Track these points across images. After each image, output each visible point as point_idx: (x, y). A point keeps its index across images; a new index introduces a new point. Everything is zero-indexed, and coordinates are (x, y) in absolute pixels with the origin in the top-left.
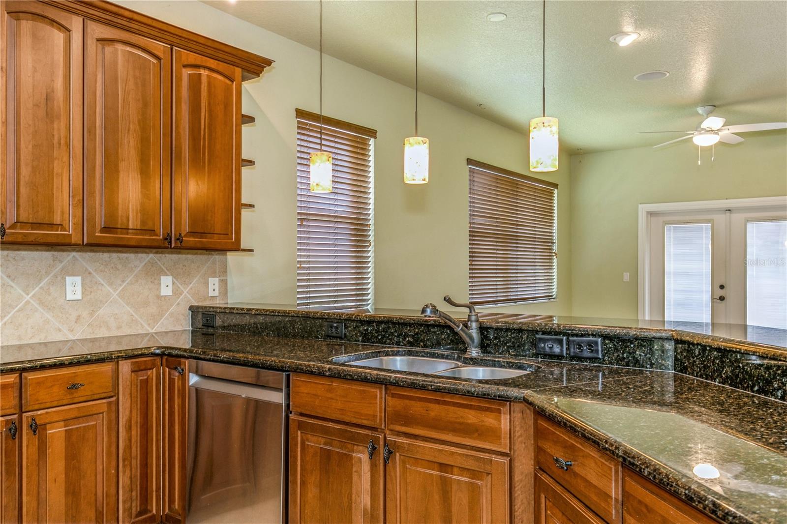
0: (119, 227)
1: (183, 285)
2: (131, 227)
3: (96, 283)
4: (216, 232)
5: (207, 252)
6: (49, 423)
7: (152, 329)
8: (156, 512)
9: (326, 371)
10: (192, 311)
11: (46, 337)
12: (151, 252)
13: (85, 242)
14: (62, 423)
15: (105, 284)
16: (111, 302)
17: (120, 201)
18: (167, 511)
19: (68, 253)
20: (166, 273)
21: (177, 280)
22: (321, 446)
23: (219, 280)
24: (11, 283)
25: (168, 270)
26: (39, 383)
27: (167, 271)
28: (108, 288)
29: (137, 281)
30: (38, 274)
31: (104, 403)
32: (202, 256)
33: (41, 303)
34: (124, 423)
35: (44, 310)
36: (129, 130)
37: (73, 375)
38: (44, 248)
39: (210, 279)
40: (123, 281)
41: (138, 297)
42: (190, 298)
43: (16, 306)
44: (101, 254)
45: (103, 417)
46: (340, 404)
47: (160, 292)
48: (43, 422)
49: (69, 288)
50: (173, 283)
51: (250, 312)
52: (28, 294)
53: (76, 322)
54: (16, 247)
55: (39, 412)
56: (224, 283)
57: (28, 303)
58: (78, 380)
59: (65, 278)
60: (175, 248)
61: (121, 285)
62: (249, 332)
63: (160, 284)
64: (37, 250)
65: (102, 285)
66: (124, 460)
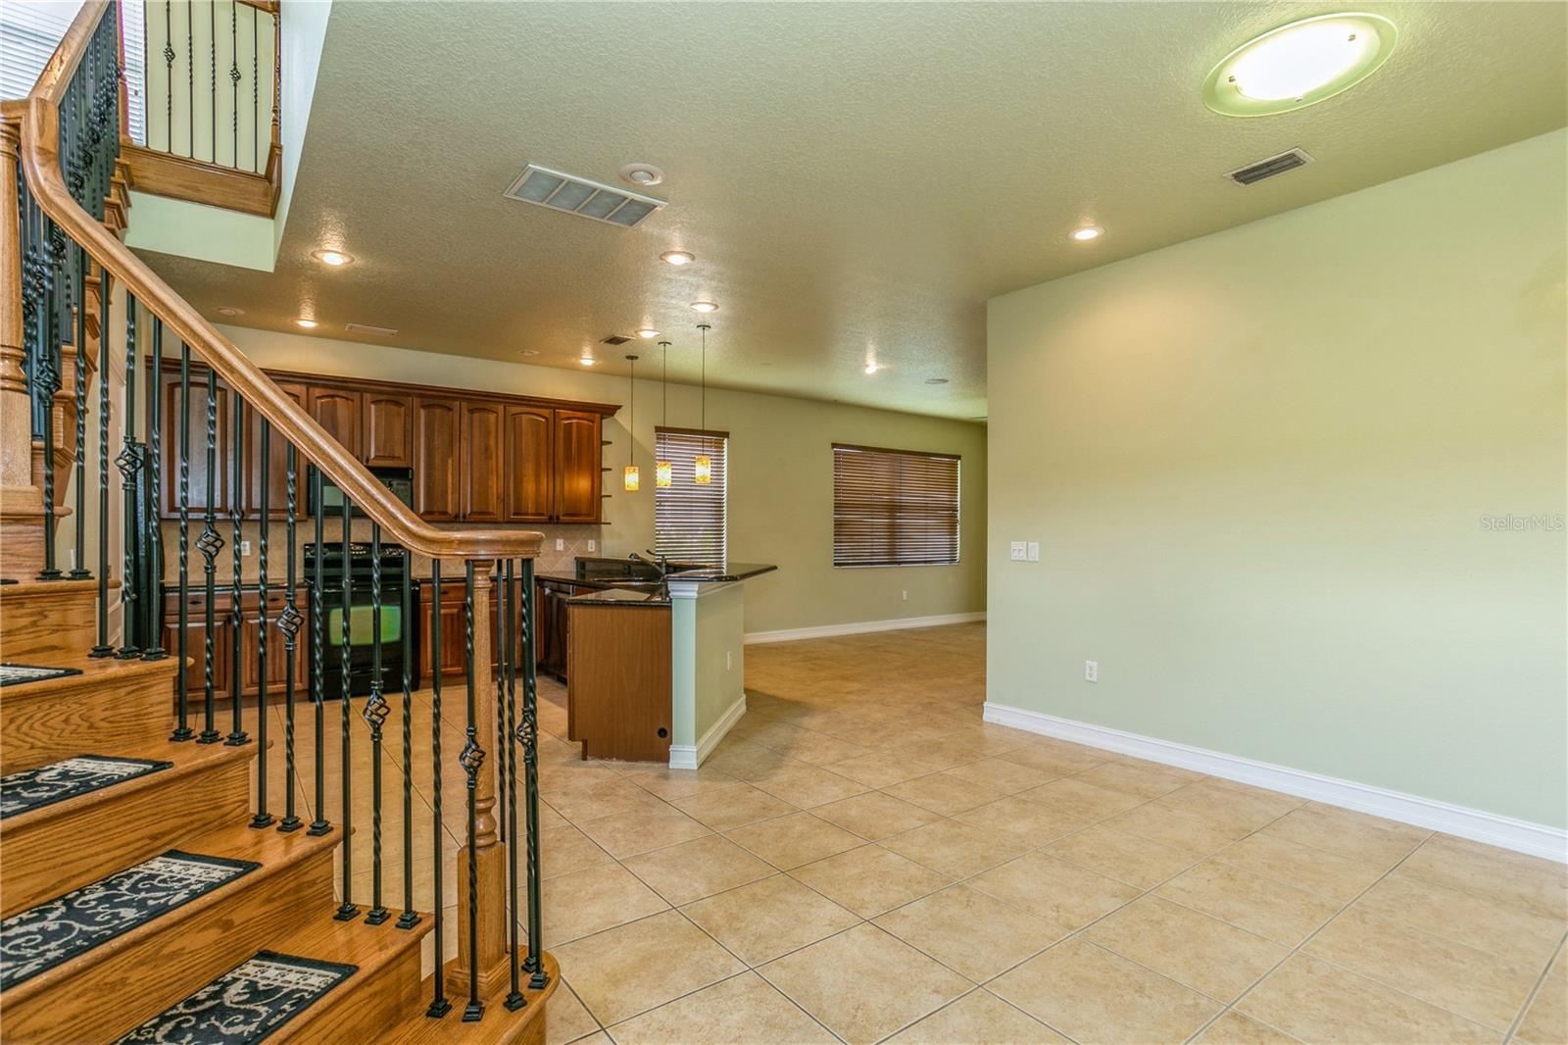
0: (523, 512)
1: (571, 544)
2: (529, 512)
4: (582, 513)
5: (585, 525)
7: (551, 569)
10: (576, 560)
12: (551, 525)
17: (523, 499)
21: (566, 541)
23: (595, 542)
27: (559, 536)
42: (575, 552)
47: (557, 548)
50: (564, 543)
56: (599, 544)
60: (556, 522)
63: (557, 543)
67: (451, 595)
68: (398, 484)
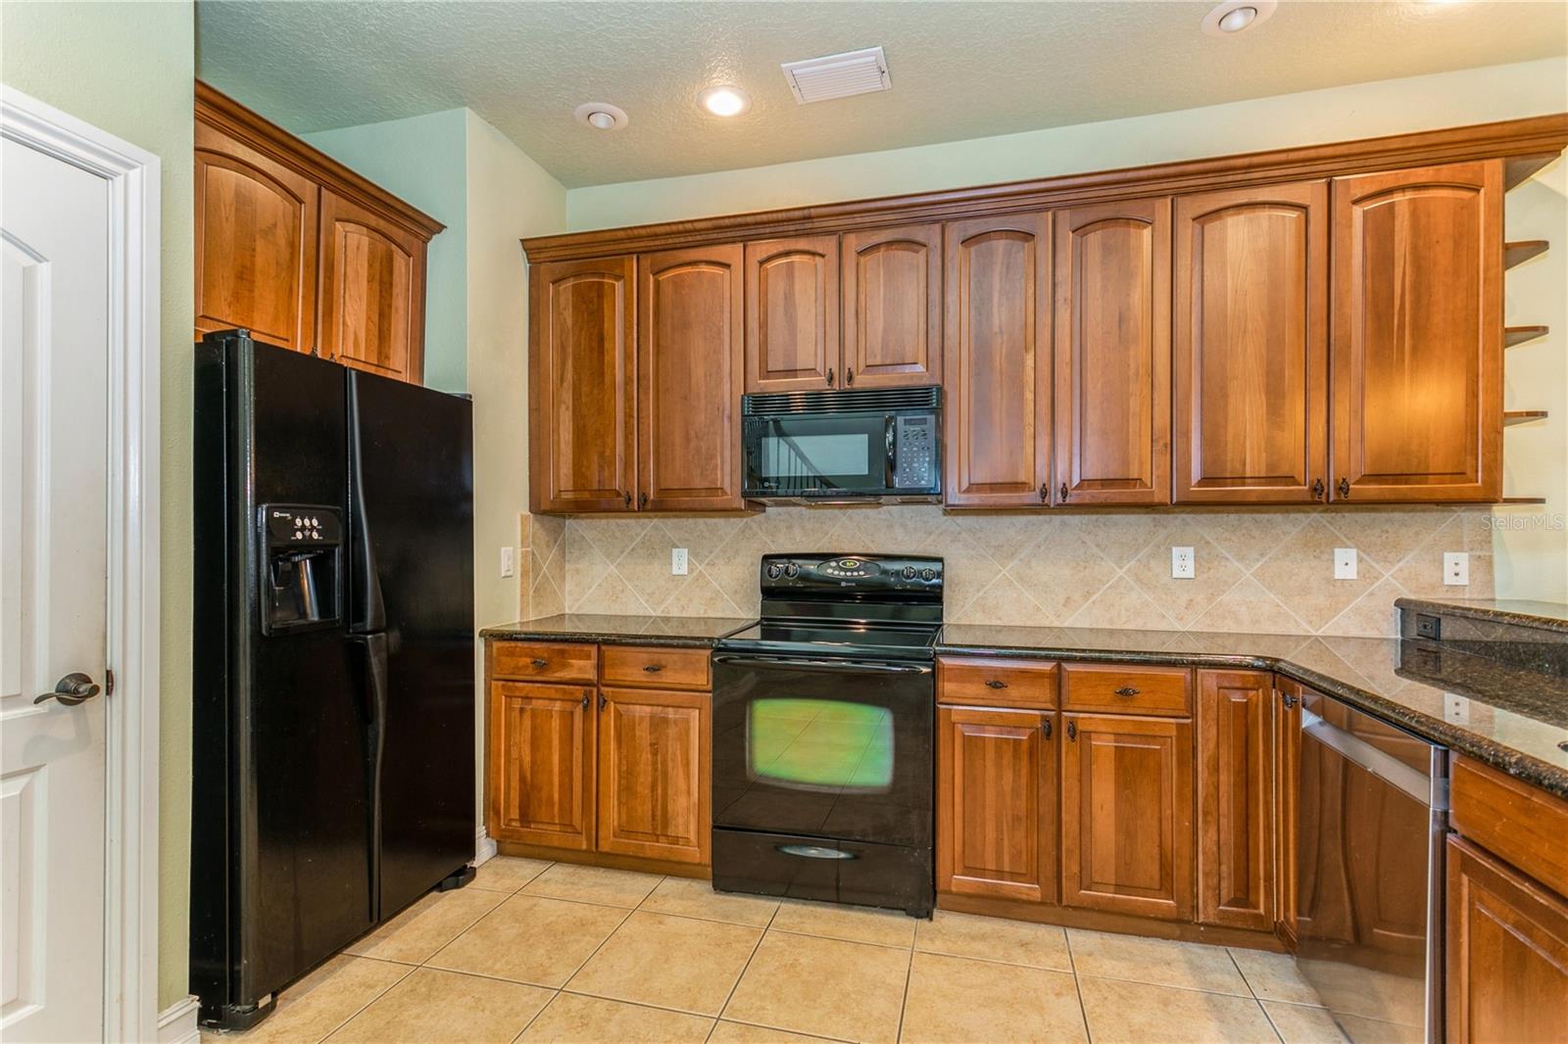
0: (1228, 475)
1: (1383, 564)
2: (1248, 474)
3: (1217, 556)
4: (1431, 471)
5: (1439, 507)
6: (1095, 732)
7: (1317, 630)
8: (1265, 911)
9: (1510, 763)
10: (1402, 609)
11: (1145, 623)
12: (1314, 511)
13: (1175, 500)
14: (1112, 737)
15: (1230, 558)
16: (1242, 583)
17: (1230, 438)
18: (1282, 919)
19: (1176, 515)
20: (1344, 543)
21: (1368, 555)
22: (1507, 927)
23: (1470, 556)
24: (1102, 555)
25: (1348, 539)
26: (1083, 678)
27: (1345, 540)
28: (1237, 564)
29: (1287, 555)
30: (1134, 542)
31: (1172, 724)
32: (1427, 514)
33: (1138, 579)
34: (1206, 760)
35: (1142, 589)
36: (1245, 332)
37: (1126, 677)
38: (1143, 510)
39: (1446, 555)
40: (1262, 555)
41: (1290, 578)
42: (1398, 585)
43: (1108, 582)
44: (1225, 515)
45: (1172, 744)
46: (1547, 847)
47: (1334, 573)
48: (1085, 728)
49: (1176, 563)
50: (1360, 560)
51: (1499, 619)
52: (1121, 568)
53: (1186, 608)
54: (1107, 510)
55: (1081, 715)
56: (1483, 563)
57: (1121, 578)
58: (1132, 685)
59: (1171, 549)
60: (1335, 503)
61: (1258, 560)
62: (1500, 658)
63: (1333, 561)
64: (1133, 513)
65: (1227, 559)
66: (1205, 814)
67: (1014, 692)
68: (906, 422)
